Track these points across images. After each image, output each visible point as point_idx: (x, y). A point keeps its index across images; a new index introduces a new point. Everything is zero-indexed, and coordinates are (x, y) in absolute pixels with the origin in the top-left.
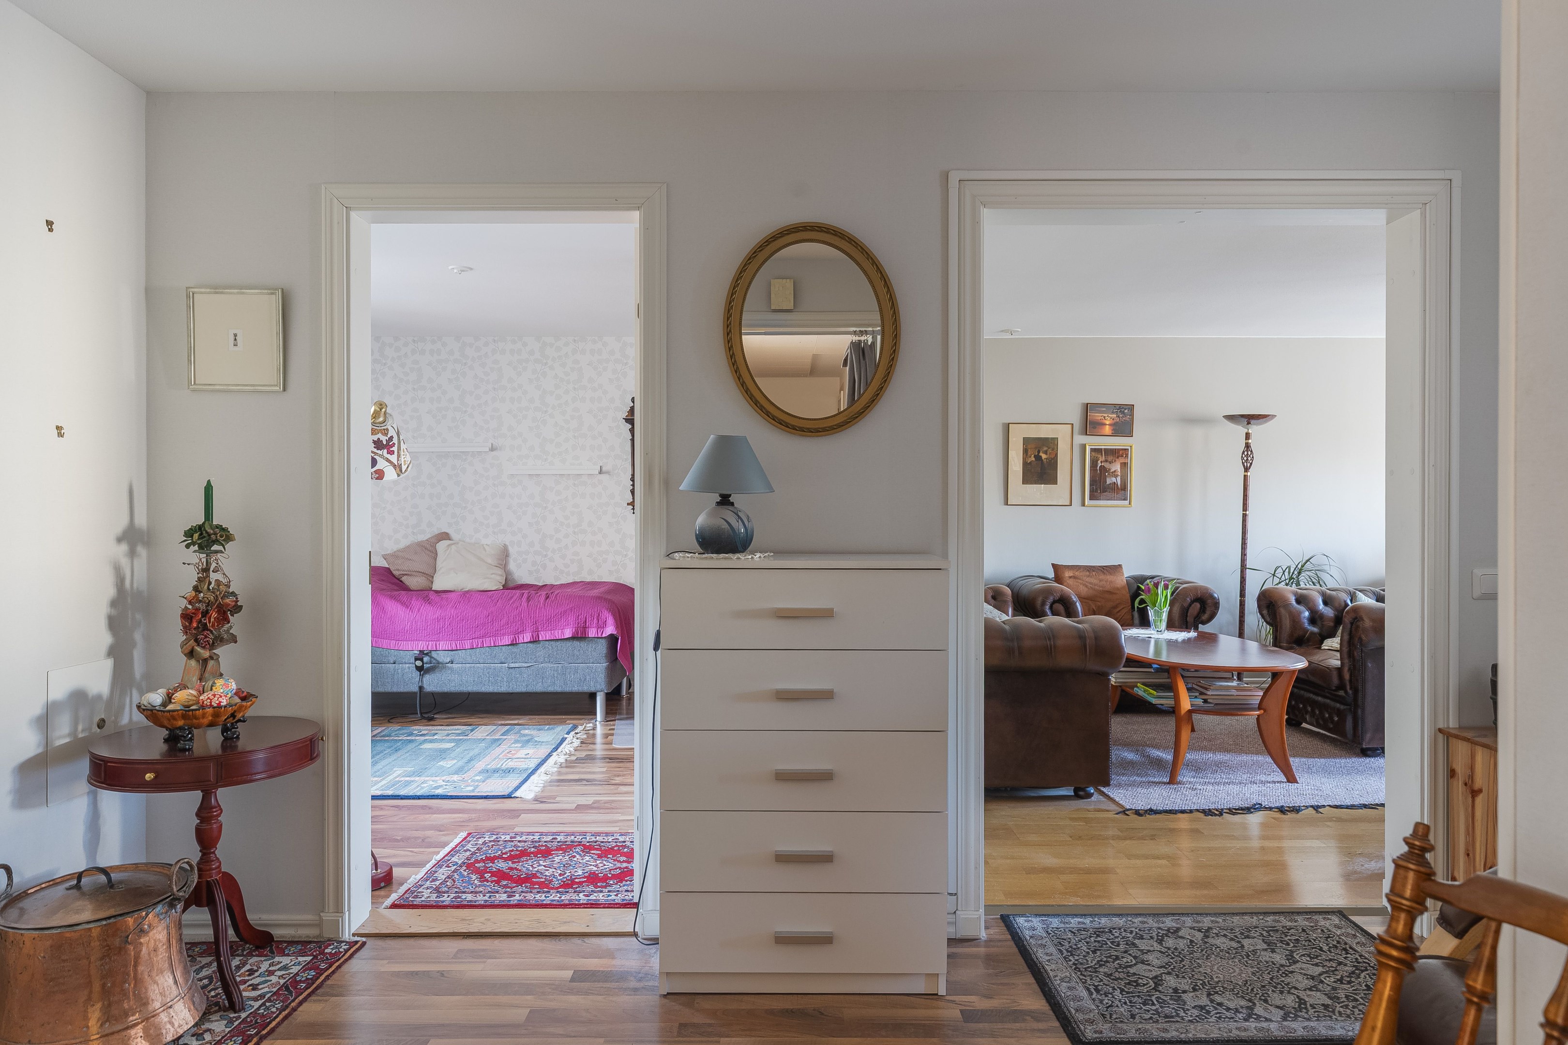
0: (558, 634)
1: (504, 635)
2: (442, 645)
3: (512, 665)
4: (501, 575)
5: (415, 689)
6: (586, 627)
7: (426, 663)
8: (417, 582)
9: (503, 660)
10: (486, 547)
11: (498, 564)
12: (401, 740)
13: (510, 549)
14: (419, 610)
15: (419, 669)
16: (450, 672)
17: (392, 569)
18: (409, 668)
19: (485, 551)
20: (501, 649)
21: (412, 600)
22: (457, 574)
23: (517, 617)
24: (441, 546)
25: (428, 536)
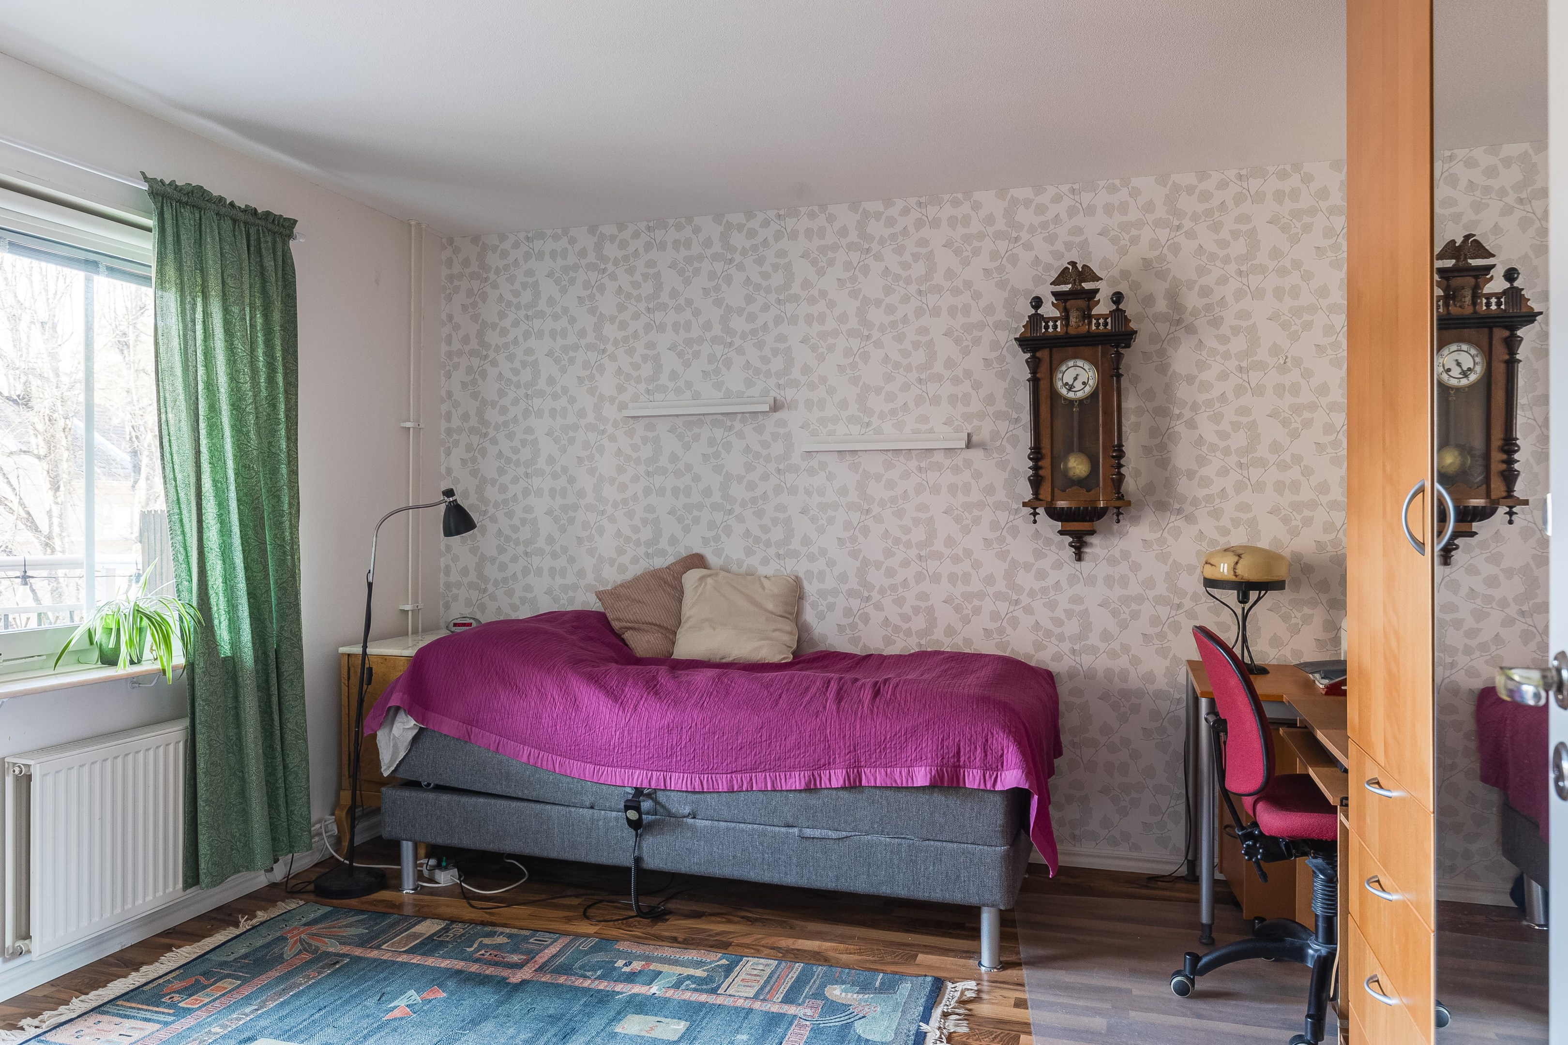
0: (899, 775)
1: (792, 768)
2: (677, 780)
3: (808, 832)
4: (791, 633)
5: (627, 860)
6: (959, 766)
7: (648, 813)
8: (648, 642)
9: (790, 820)
10: (766, 583)
11: (786, 612)
12: (586, 990)
13: (806, 585)
14: (636, 706)
15: (635, 825)
16: (689, 834)
17: (610, 616)
18: (617, 819)
19: (764, 588)
20: (787, 798)
21: (625, 685)
22: (714, 629)
23: (818, 733)
24: (691, 578)
25: (670, 560)
